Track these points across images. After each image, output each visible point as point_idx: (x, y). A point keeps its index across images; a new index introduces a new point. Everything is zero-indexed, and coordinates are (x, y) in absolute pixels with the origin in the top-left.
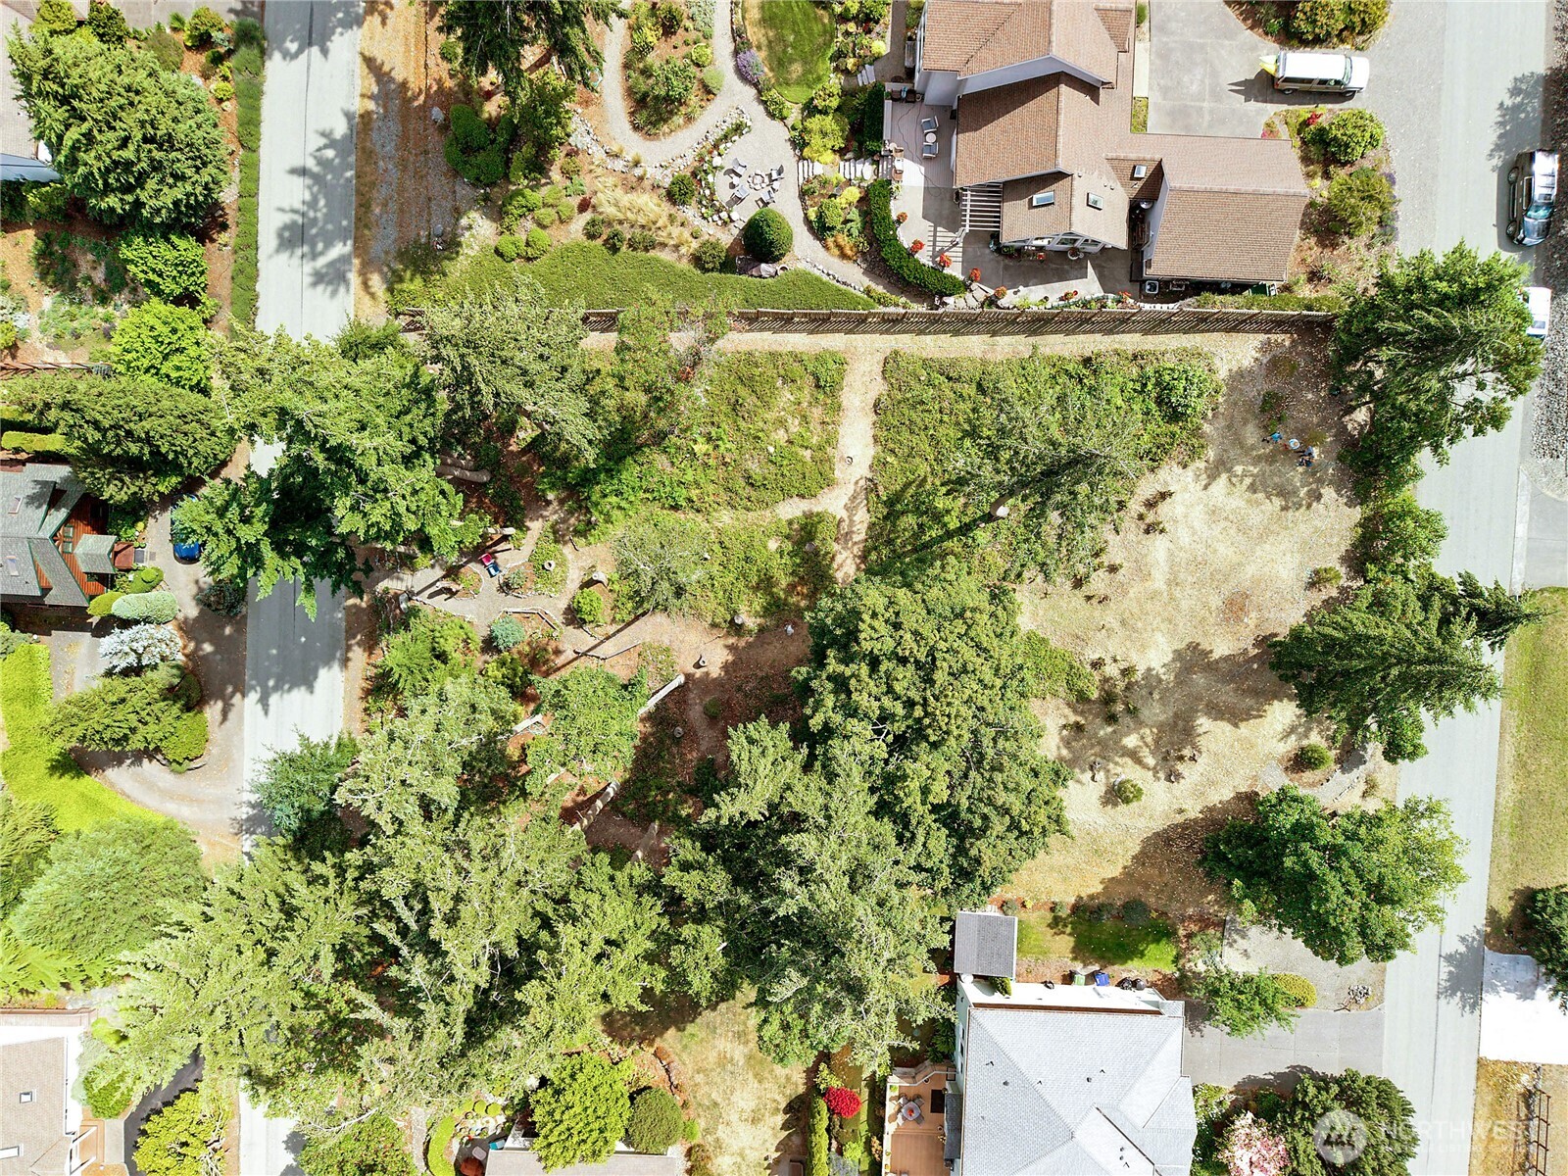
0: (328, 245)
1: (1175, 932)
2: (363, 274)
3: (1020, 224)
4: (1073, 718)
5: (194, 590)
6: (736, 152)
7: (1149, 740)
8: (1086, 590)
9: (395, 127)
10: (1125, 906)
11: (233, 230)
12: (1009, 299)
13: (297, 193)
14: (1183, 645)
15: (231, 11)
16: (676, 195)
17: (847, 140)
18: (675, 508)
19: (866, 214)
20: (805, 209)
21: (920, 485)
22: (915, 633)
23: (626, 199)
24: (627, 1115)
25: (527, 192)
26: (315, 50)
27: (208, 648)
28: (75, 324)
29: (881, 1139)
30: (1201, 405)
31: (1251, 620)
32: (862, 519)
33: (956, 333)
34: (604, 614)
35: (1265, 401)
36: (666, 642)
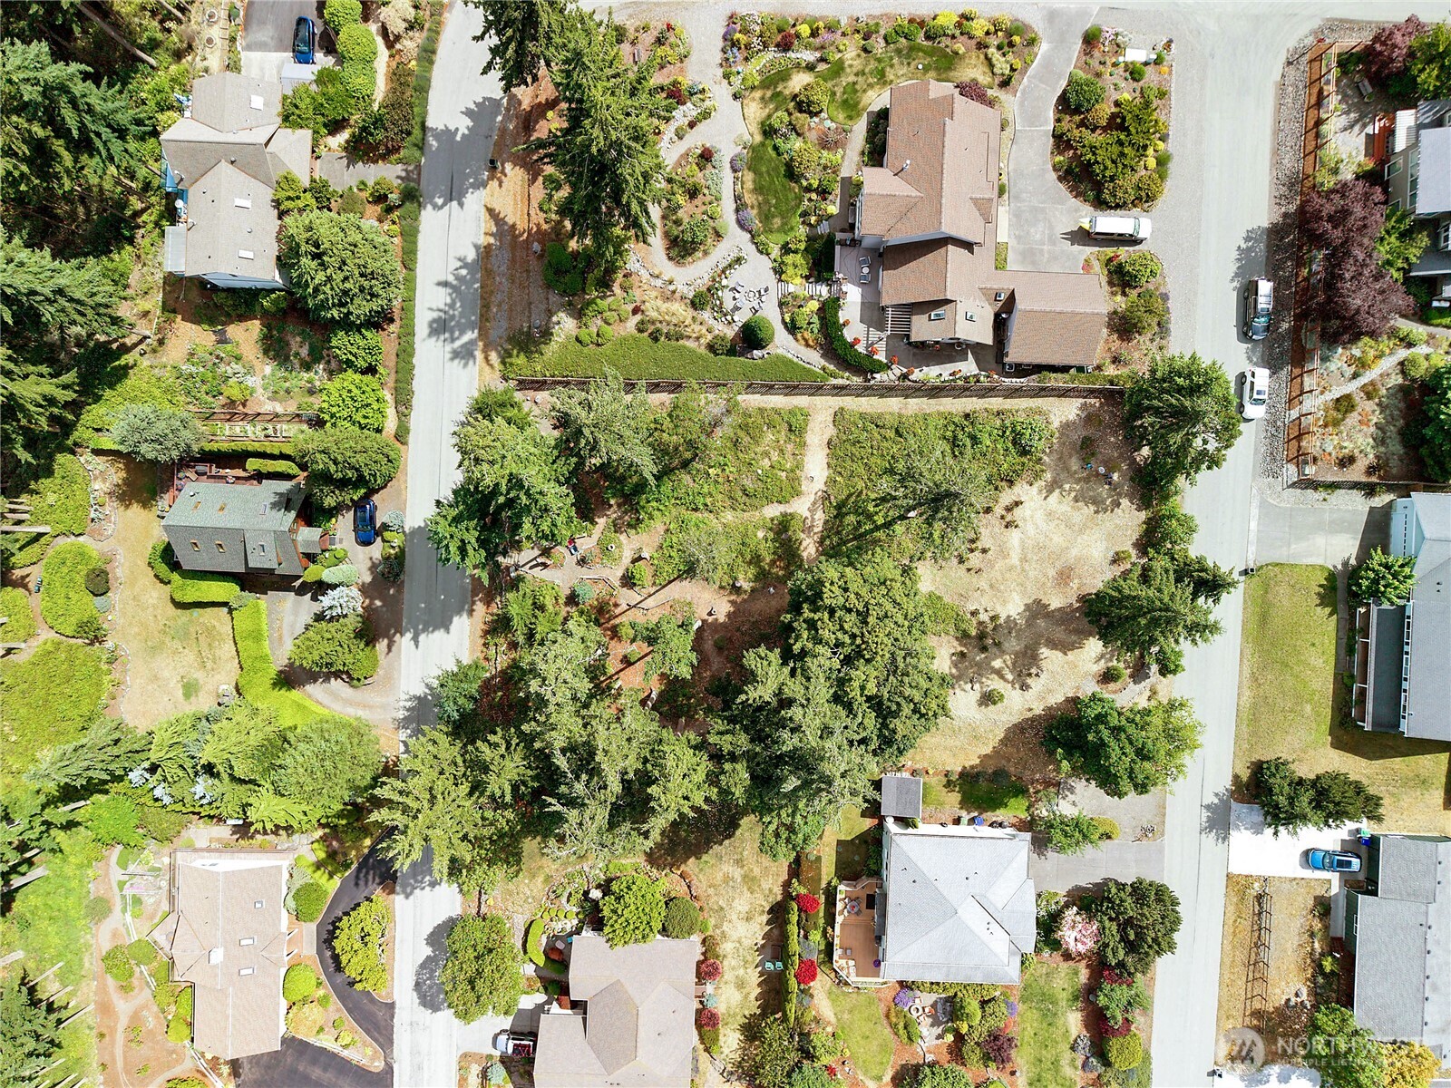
0: (462, 333)
1: (1028, 790)
2: (485, 351)
3: (923, 329)
4: (960, 649)
5: (369, 564)
6: (736, 276)
7: (1009, 663)
8: (967, 565)
9: (507, 255)
10: (995, 773)
11: (398, 323)
12: (917, 375)
13: (441, 298)
14: (1030, 601)
15: (398, 177)
16: (697, 303)
17: (810, 269)
18: (696, 510)
19: (822, 319)
20: (782, 314)
21: (858, 496)
22: (857, 594)
23: (664, 306)
24: (663, 914)
25: (598, 301)
26: (454, 203)
27: (378, 603)
28: (287, 384)
29: (833, 928)
30: (1041, 445)
31: (1075, 584)
32: (820, 517)
33: (882, 396)
34: (648, 580)
35: (1083, 443)
36: (689, 599)
